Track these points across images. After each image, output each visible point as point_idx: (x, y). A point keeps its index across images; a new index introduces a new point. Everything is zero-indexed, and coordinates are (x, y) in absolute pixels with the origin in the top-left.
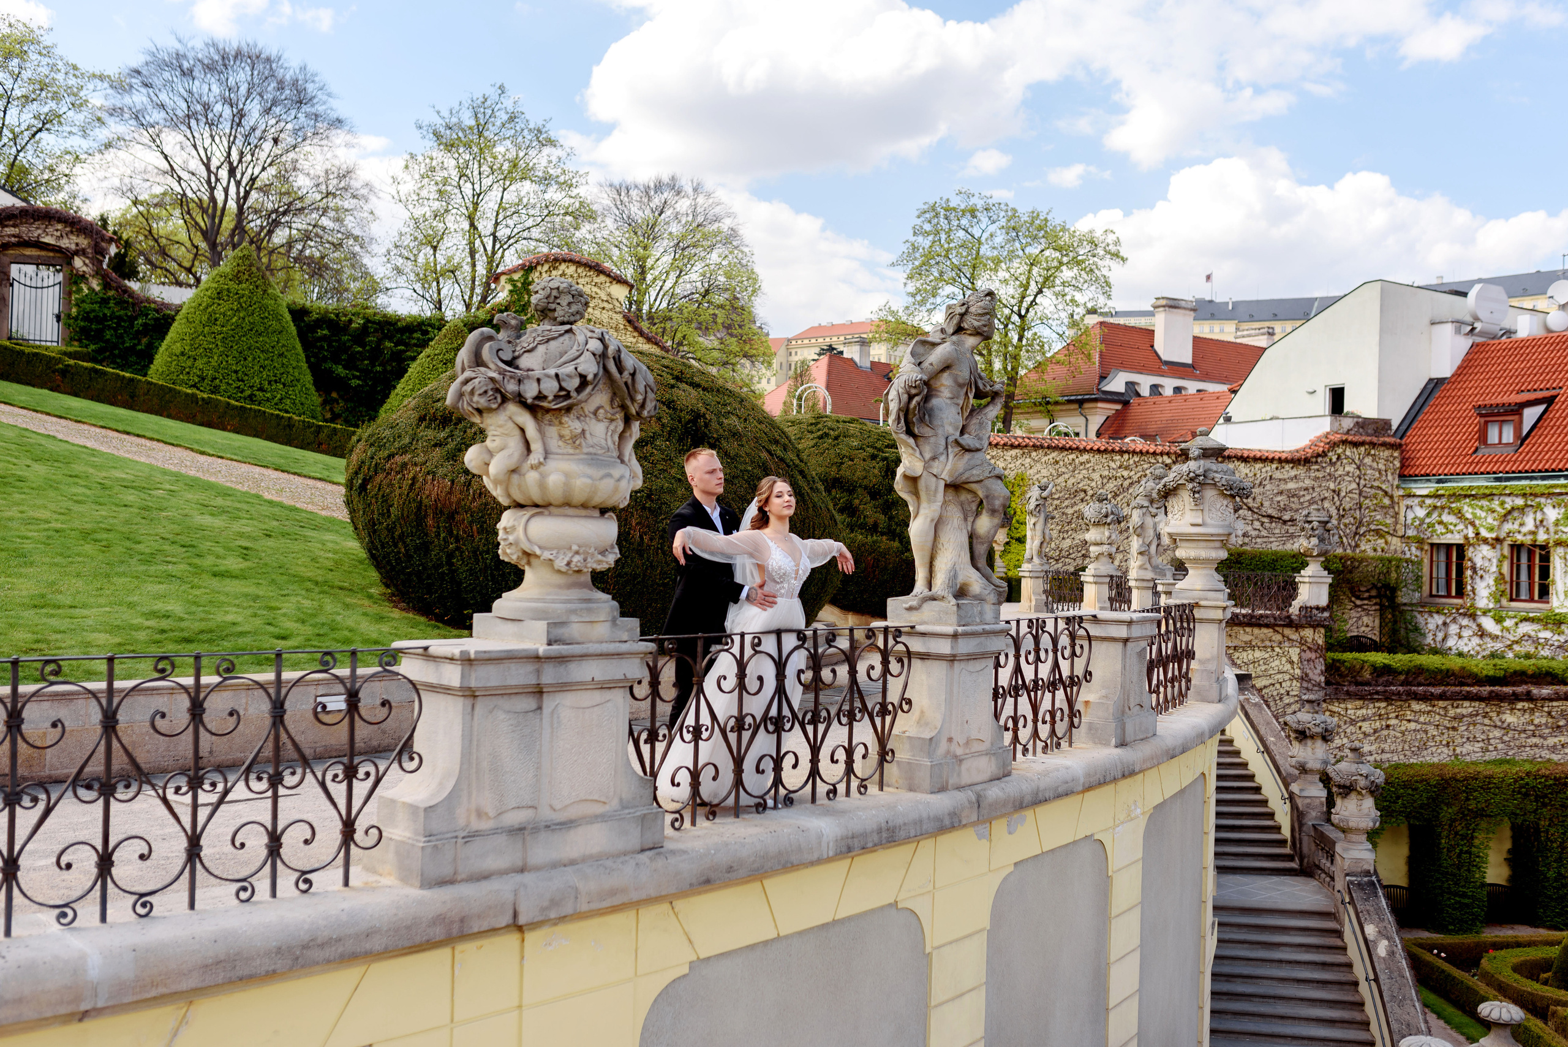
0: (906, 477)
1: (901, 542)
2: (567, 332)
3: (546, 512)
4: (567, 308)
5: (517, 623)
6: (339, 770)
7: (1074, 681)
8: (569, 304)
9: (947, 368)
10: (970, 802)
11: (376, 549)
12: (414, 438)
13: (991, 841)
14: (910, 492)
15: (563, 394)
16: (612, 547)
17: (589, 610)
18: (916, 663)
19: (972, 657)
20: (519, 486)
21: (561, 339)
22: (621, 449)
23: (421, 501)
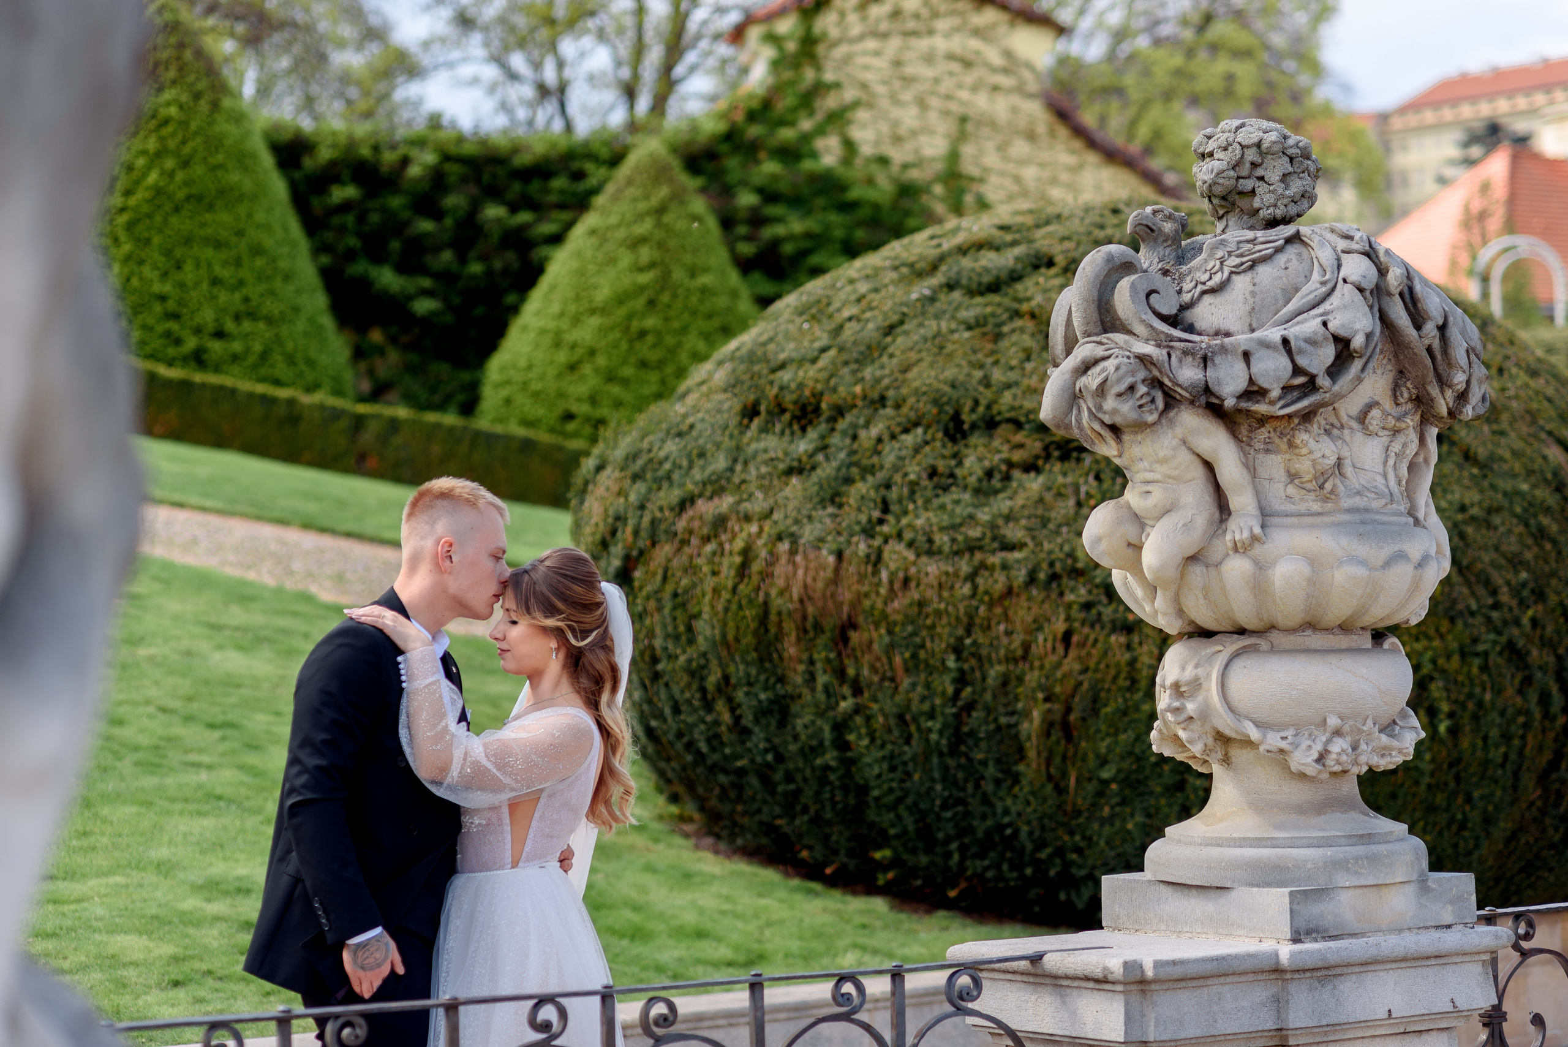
2: (1289, 241)
3: (1264, 645)
4: (1280, 188)
5: (1212, 894)
11: (660, 716)
12: (737, 455)
15: (1303, 383)
17: (1372, 859)
20: (1206, 592)
21: (1281, 259)
22: (1409, 492)
23: (766, 604)
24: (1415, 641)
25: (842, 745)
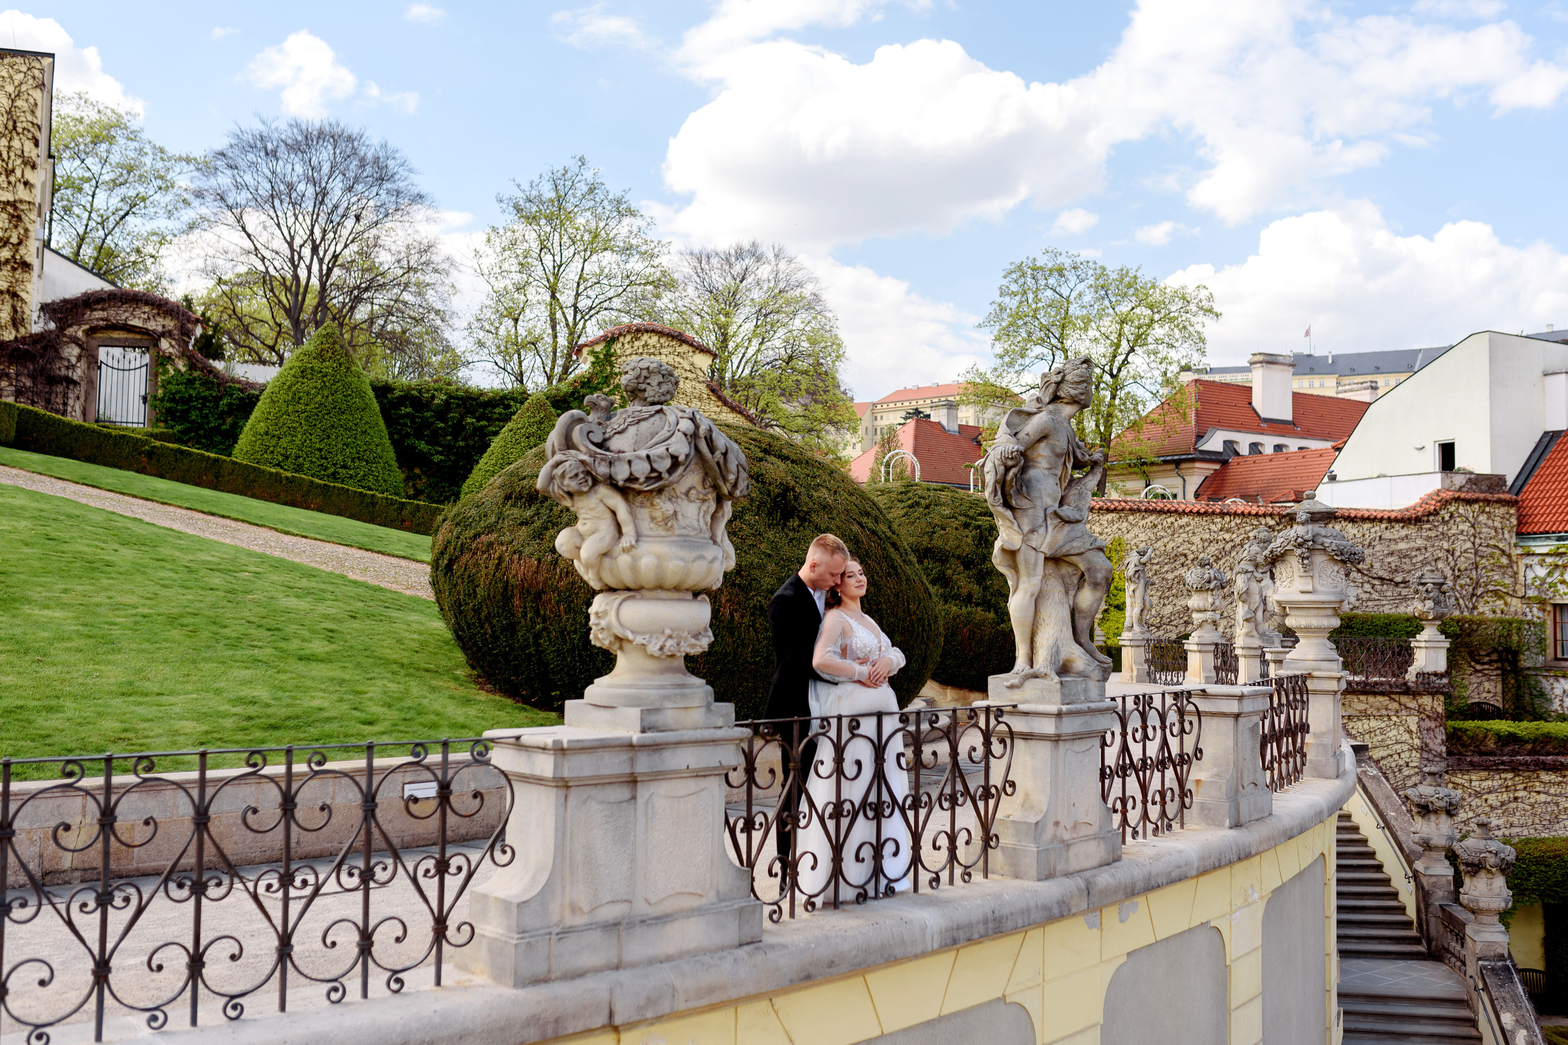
0: (1004, 550)
1: (996, 613)
2: (657, 412)
3: (638, 596)
4: (657, 388)
5: (609, 710)
6: (430, 864)
7: (1184, 760)
8: (659, 384)
9: (1044, 438)
10: (1079, 889)
11: (462, 630)
12: (500, 517)
13: (1102, 930)
14: (1009, 566)
15: (655, 476)
16: (706, 630)
17: (683, 696)
18: (1019, 744)
19: (1078, 737)
20: (611, 569)
21: (652, 420)
22: (712, 528)
23: (507, 581)
24: (714, 596)
25: (537, 644)
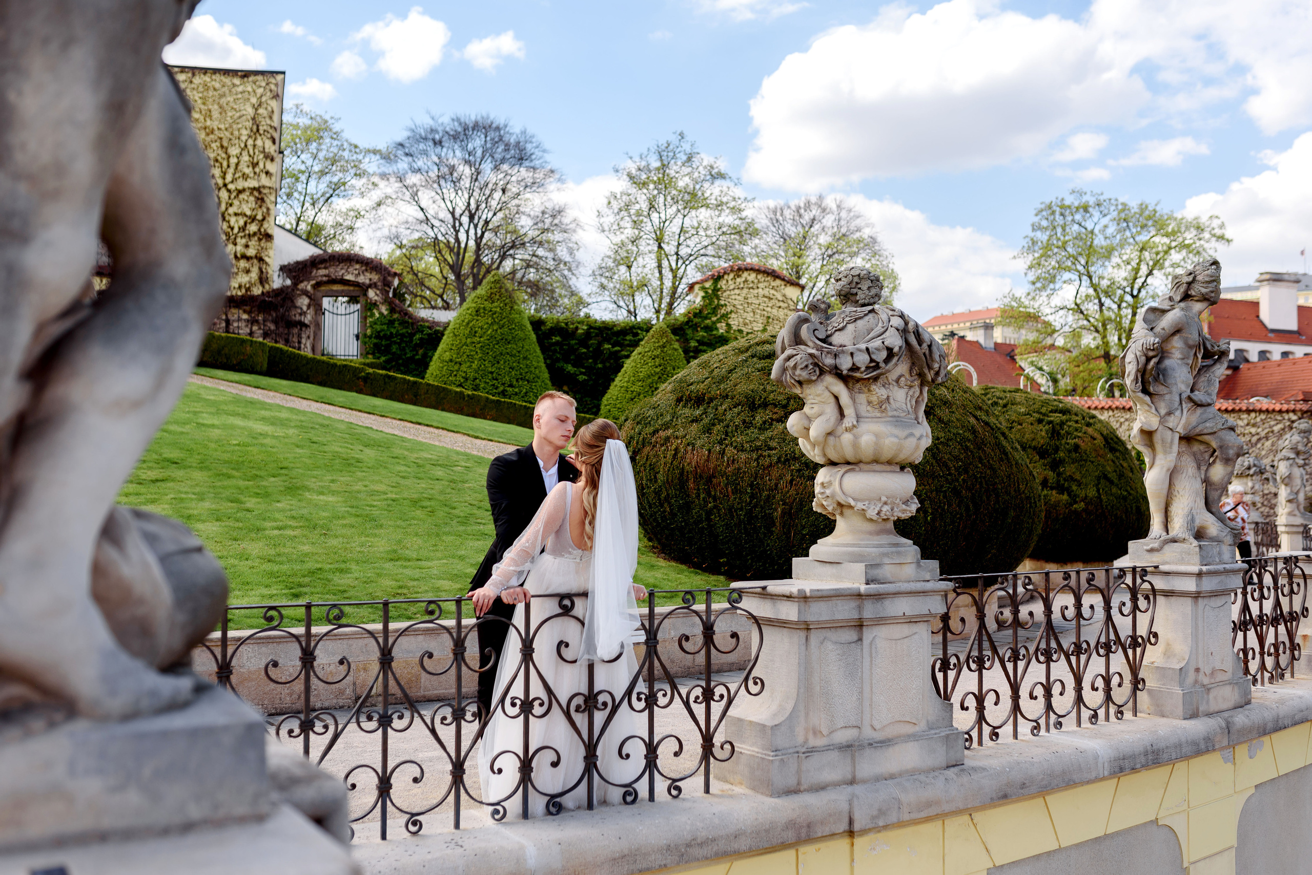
0: (1142, 431)
1: (1069, 495)
2: (870, 312)
3: (857, 469)
4: (867, 292)
5: (835, 565)
6: (698, 692)
7: (1293, 617)
8: (869, 288)
9: (1177, 331)
10: (1221, 728)
12: (674, 415)
13: (1235, 764)
14: (1146, 445)
15: (874, 365)
16: (913, 498)
17: (898, 553)
18: (1160, 600)
19: (1214, 594)
20: (835, 446)
21: (867, 318)
22: (916, 410)
23: (683, 468)
24: (917, 470)
25: (708, 519)
